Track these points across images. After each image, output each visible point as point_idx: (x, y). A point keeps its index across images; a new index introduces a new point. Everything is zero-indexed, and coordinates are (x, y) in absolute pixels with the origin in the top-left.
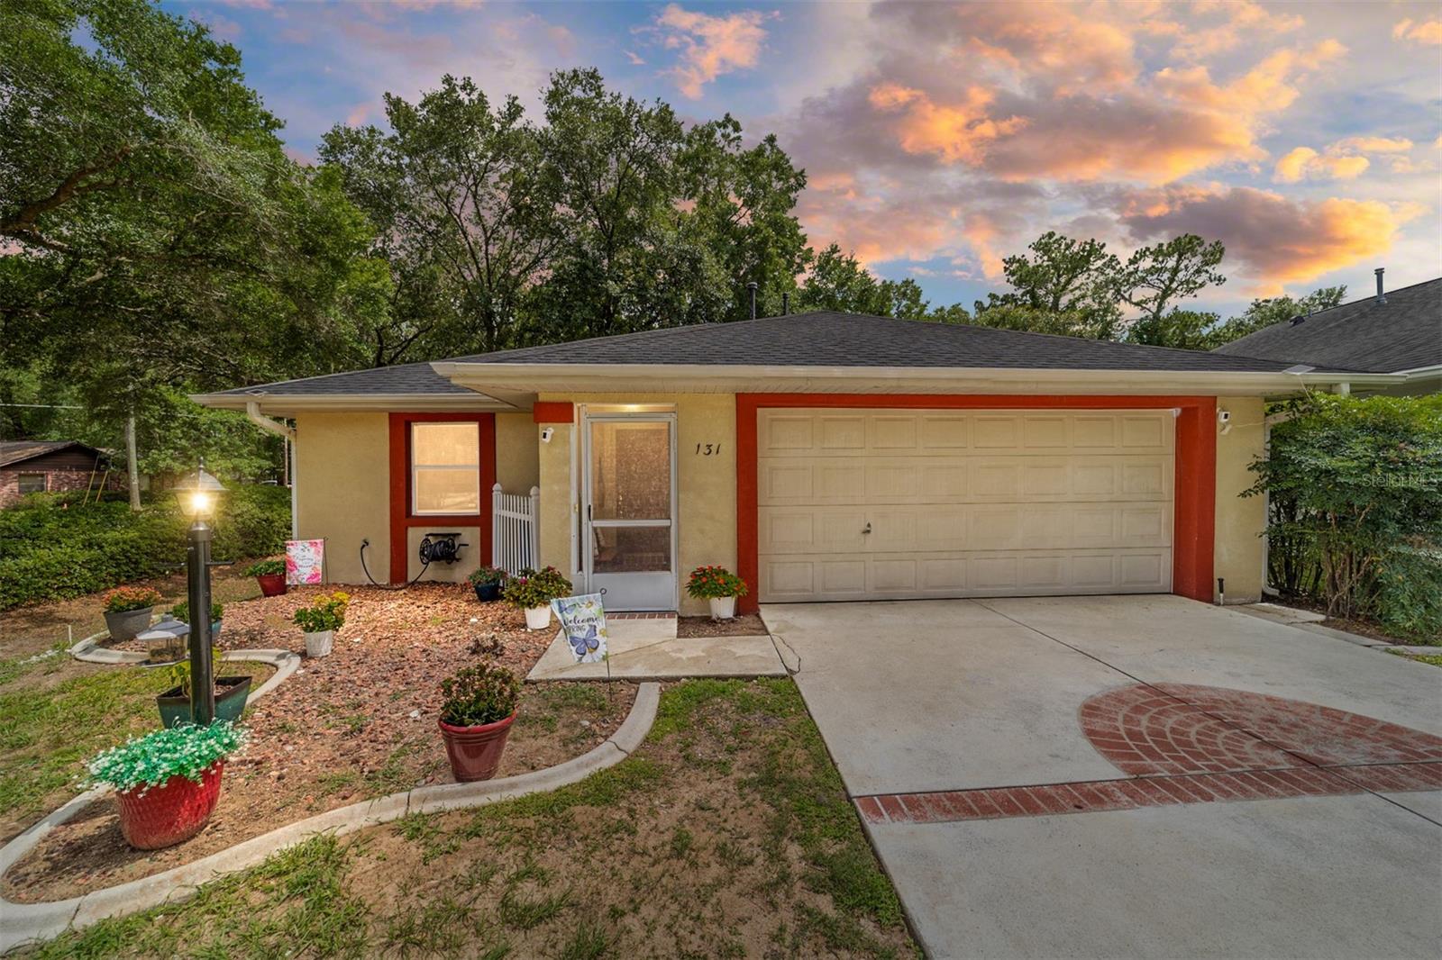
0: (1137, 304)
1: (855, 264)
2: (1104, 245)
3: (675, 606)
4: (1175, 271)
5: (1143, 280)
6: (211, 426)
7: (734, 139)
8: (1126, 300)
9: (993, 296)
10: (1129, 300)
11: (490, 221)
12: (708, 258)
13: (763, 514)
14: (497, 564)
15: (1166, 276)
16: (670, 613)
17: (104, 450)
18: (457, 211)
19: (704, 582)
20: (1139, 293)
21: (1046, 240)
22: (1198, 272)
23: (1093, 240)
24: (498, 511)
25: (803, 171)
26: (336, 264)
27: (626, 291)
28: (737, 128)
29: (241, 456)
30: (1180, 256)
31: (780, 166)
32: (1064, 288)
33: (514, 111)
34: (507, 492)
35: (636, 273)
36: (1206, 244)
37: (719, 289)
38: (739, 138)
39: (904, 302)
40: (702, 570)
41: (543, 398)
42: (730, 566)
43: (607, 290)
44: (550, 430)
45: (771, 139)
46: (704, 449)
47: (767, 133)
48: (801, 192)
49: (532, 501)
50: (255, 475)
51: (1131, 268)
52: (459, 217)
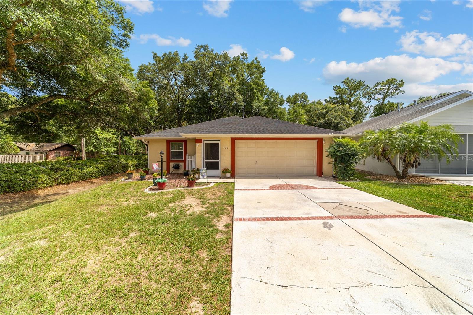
0: (376, 100)
1: (279, 94)
2: (364, 82)
3: (220, 176)
4: (388, 89)
5: (378, 92)
6: (102, 139)
7: (246, 58)
8: (373, 98)
9: (330, 98)
10: (374, 98)
11: (179, 83)
12: (237, 94)
13: (236, 160)
14: (187, 169)
15: (386, 91)
16: (219, 177)
17: (74, 145)
18: (170, 81)
19: (225, 171)
20: (377, 96)
21: (346, 80)
22: (396, 90)
23: (361, 81)
24: (187, 159)
25: (264, 68)
26: (146, 103)
27: (215, 103)
28: (246, 55)
29: (109, 147)
30: (390, 85)
31: (258, 67)
32: (352, 95)
33: (186, 58)
34: (189, 155)
35: (218, 99)
36: (398, 81)
37: (240, 102)
38: (247, 58)
39: (303, 100)
40: (224, 169)
41: (197, 139)
42: (230, 169)
43: (210, 103)
44: (198, 144)
45: (256, 59)
46: (225, 148)
47: (255, 57)
48: (264, 73)
49: (195, 157)
50: (113, 153)
51: (375, 88)
52: (171, 83)
